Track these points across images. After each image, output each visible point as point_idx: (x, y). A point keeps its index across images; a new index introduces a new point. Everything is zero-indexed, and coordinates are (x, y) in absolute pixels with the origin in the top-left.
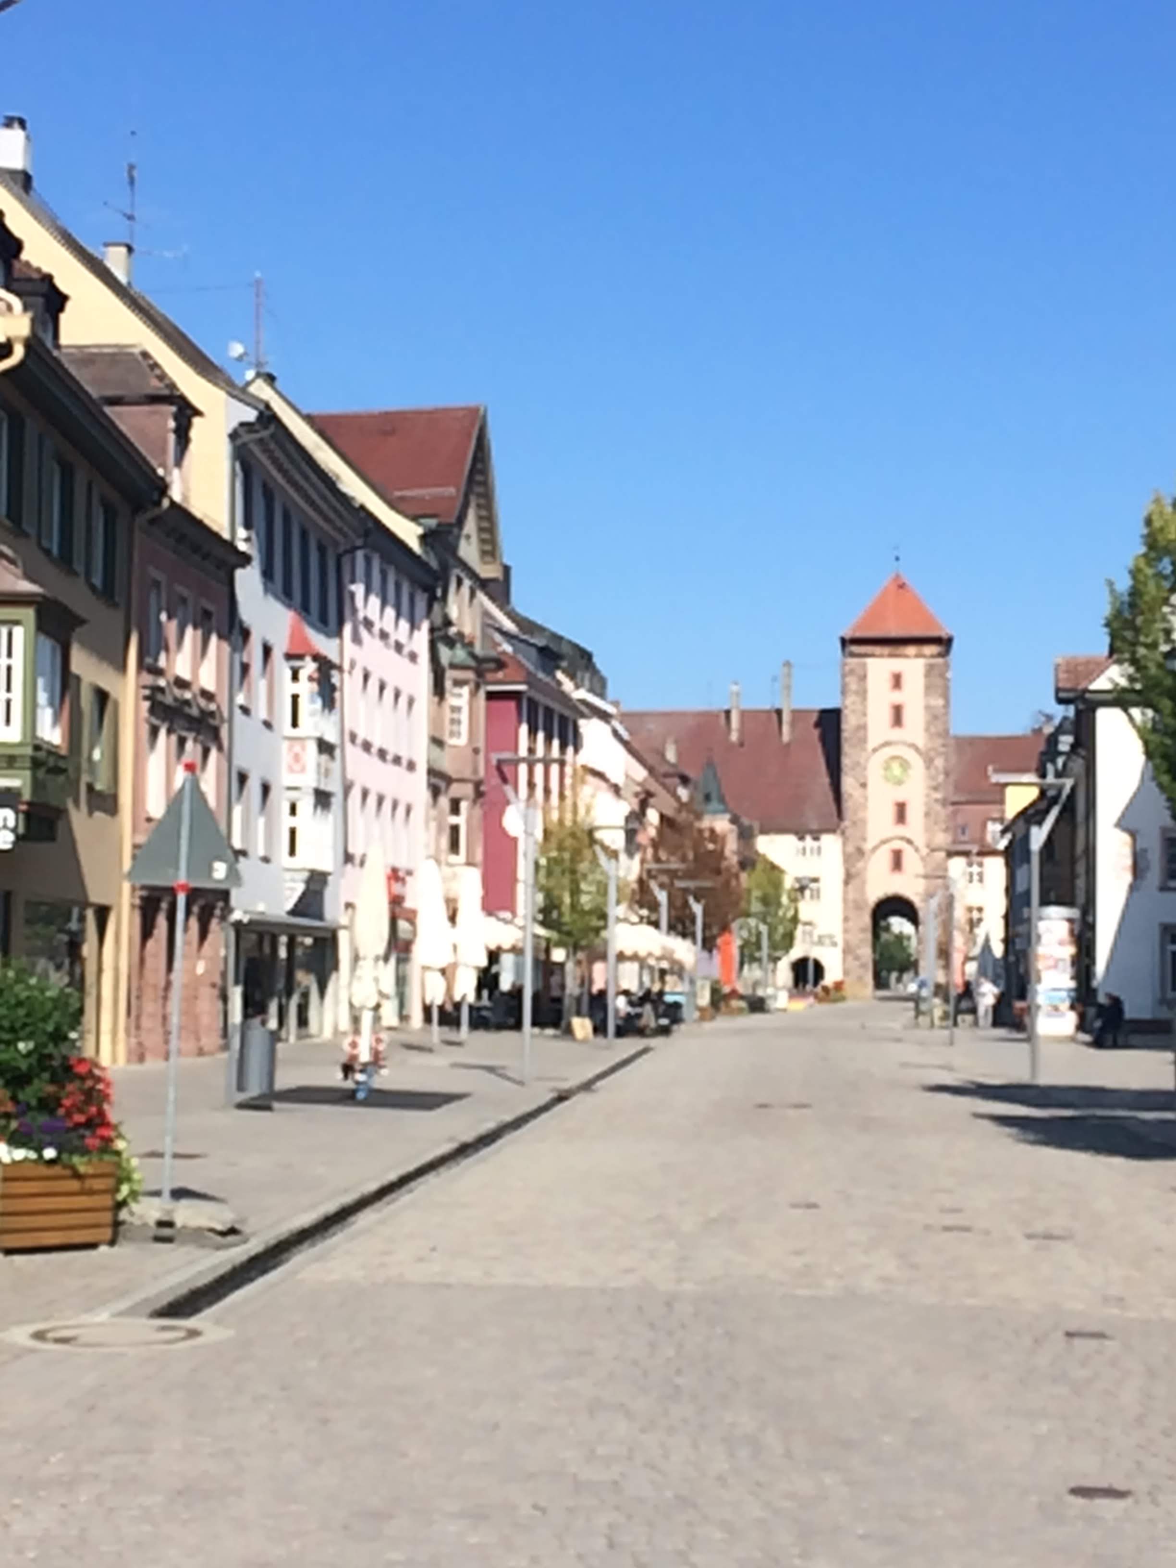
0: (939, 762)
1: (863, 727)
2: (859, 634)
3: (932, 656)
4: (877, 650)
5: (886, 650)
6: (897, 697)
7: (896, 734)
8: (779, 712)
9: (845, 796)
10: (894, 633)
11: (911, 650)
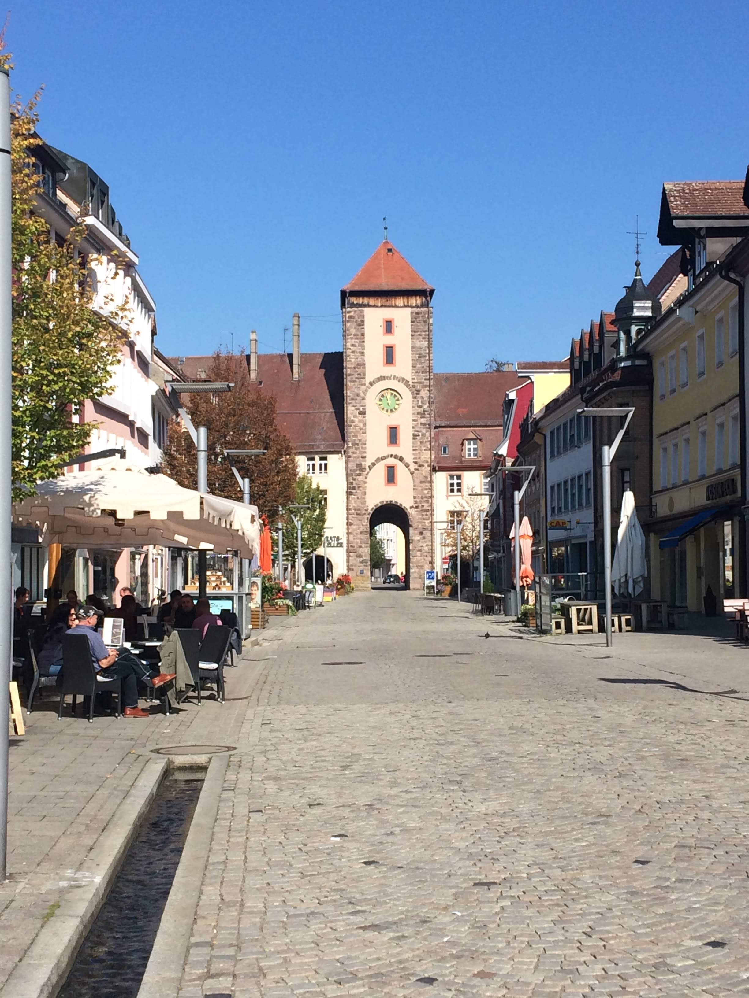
0: (424, 393)
1: (362, 365)
2: (356, 288)
3: (417, 306)
4: (372, 301)
5: (379, 302)
6: (389, 340)
7: (389, 370)
8: (290, 356)
9: (347, 422)
10: (385, 287)
11: (400, 301)
